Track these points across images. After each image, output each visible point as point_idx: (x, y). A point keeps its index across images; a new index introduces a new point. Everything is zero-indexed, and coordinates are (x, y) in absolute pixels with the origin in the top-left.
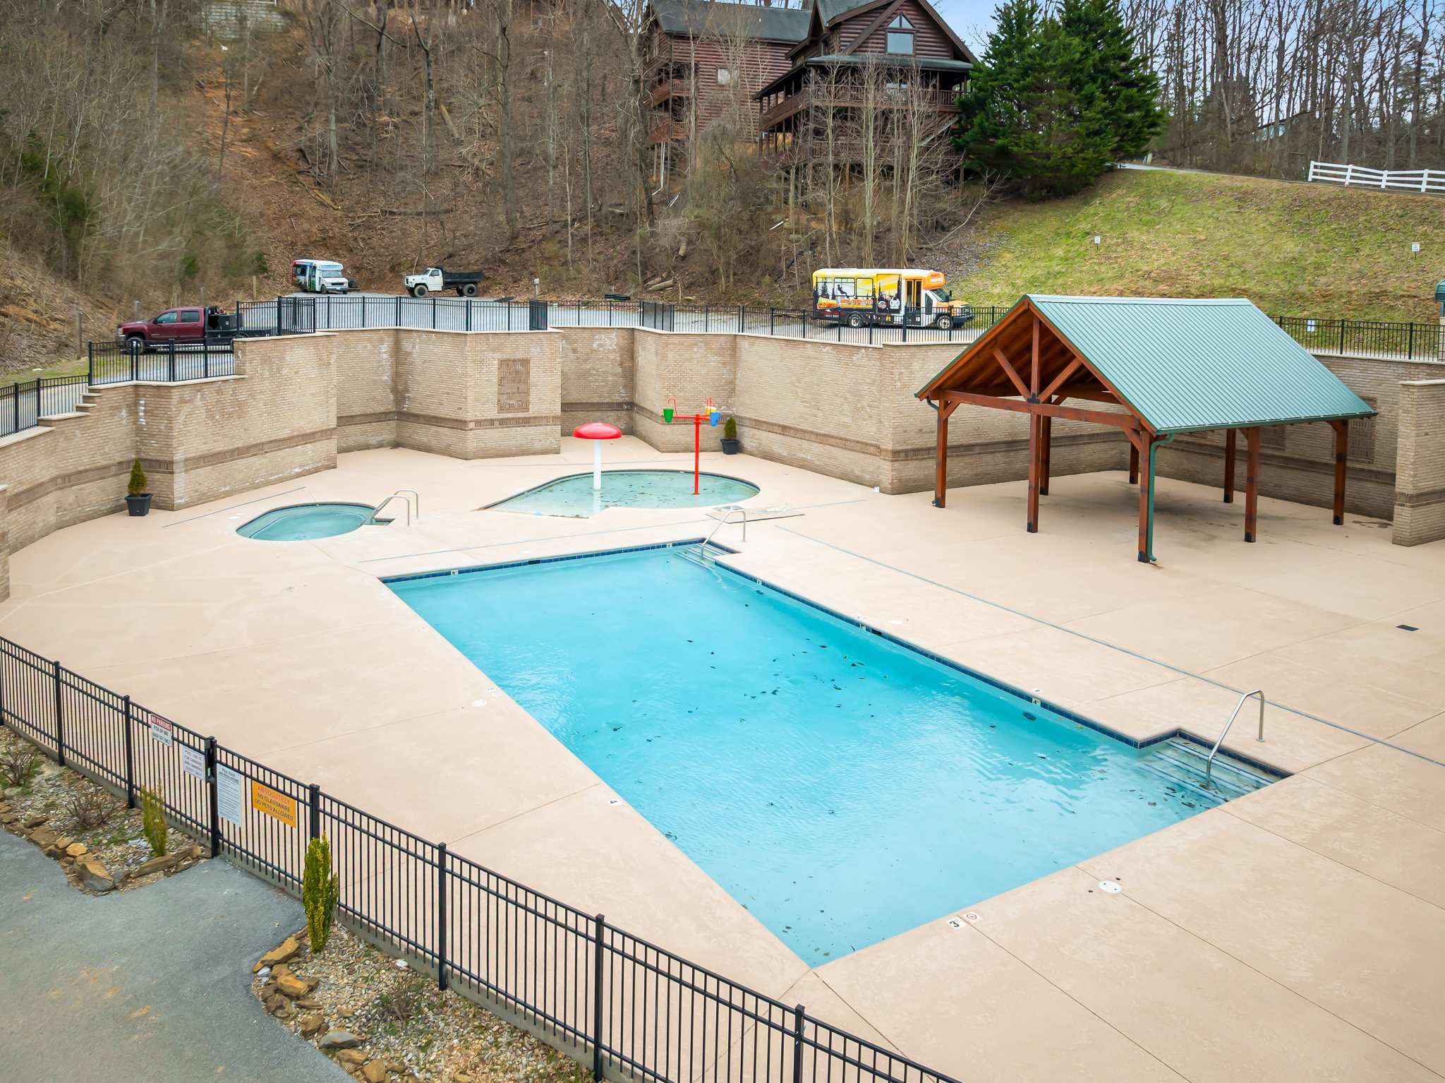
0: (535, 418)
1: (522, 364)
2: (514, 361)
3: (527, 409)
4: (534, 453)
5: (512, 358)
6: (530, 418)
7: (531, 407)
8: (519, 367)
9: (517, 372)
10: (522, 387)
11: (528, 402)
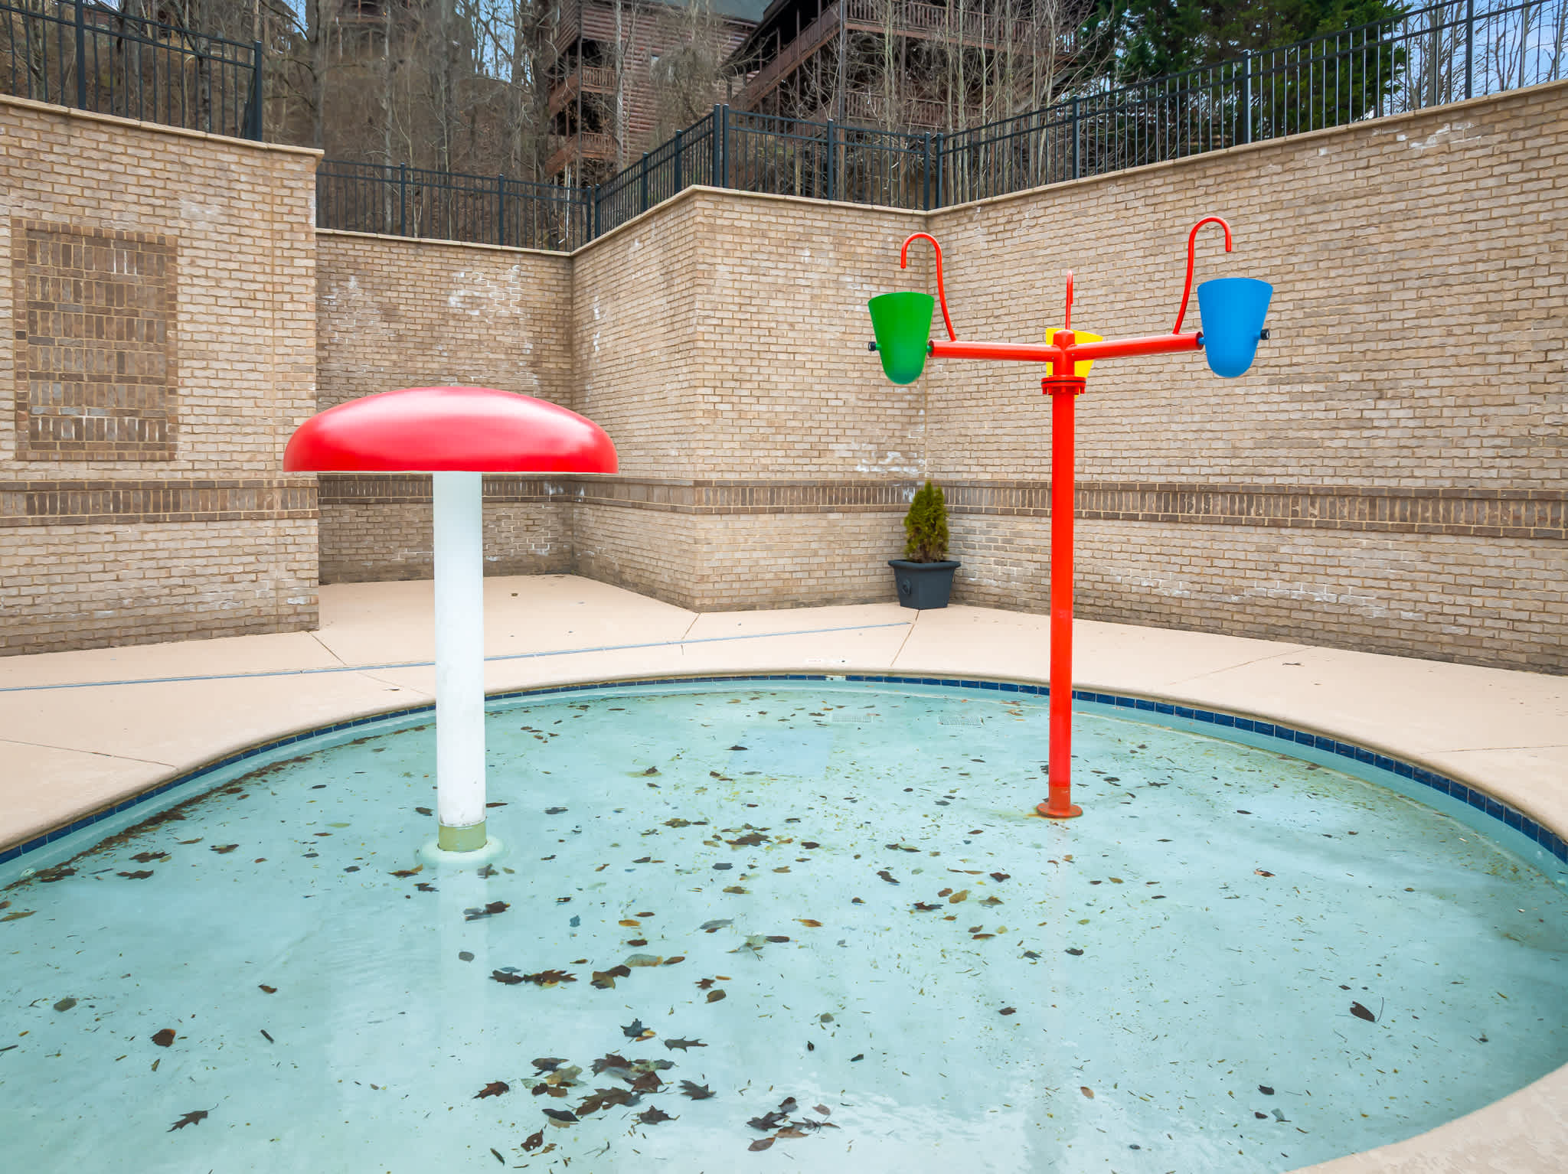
0: (203, 486)
1: (138, 260)
2: (99, 239)
3: (165, 449)
4: (203, 631)
5: (90, 225)
6: (179, 487)
7: (183, 441)
8: (122, 270)
9: (115, 291)
10: (138, 351)
11: (167, 423)
